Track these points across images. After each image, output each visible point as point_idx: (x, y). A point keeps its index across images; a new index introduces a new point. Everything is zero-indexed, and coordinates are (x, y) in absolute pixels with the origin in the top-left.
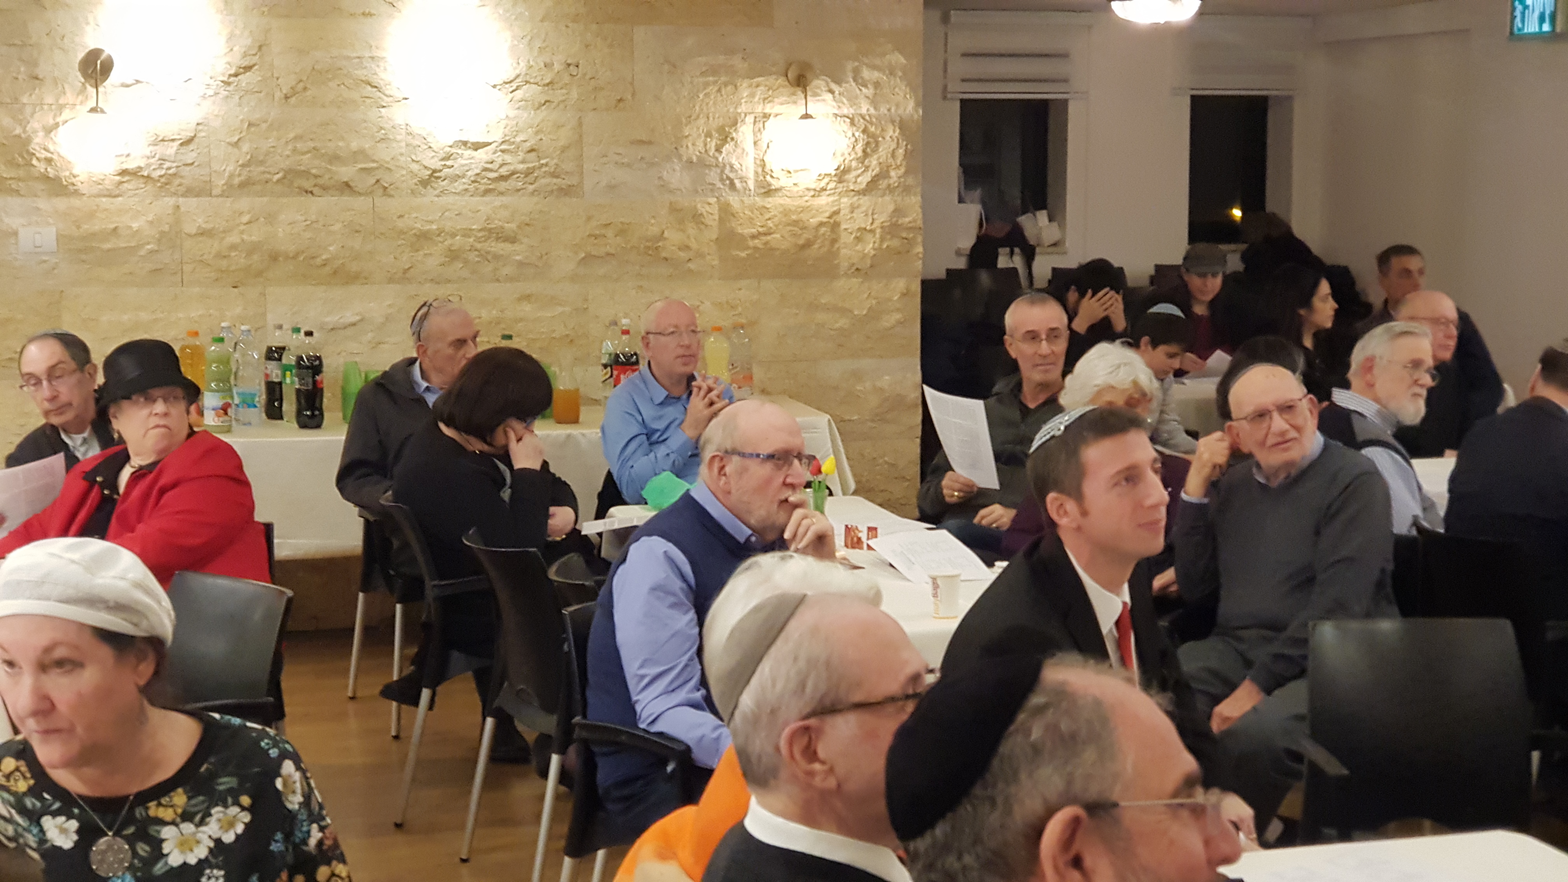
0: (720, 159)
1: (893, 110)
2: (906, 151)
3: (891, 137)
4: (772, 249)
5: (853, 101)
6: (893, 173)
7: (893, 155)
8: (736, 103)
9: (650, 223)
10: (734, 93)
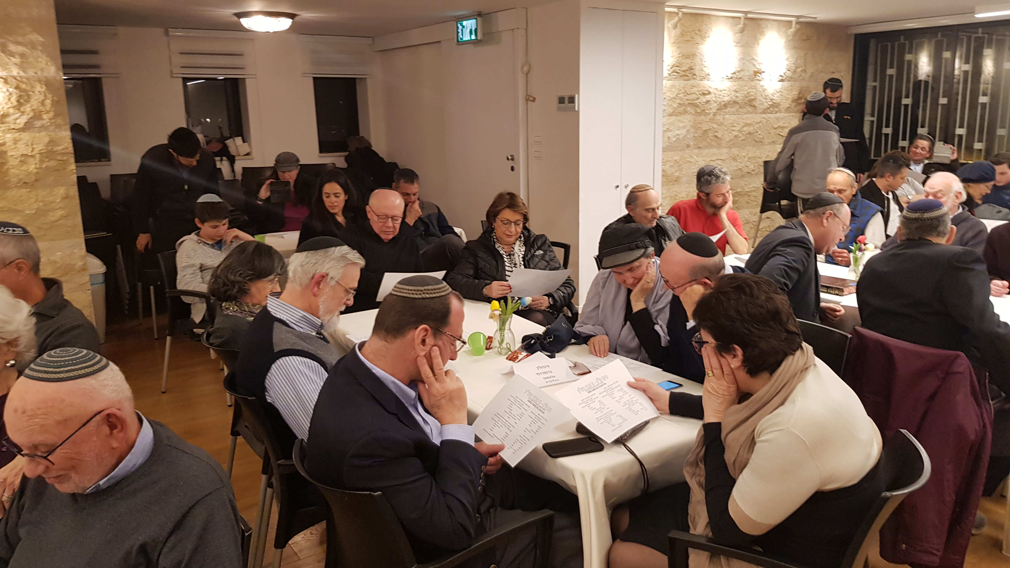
1: (39, 73)
2: (52, 101)
3: (39, 92)
6: (45, 116)
7: (43, 103)
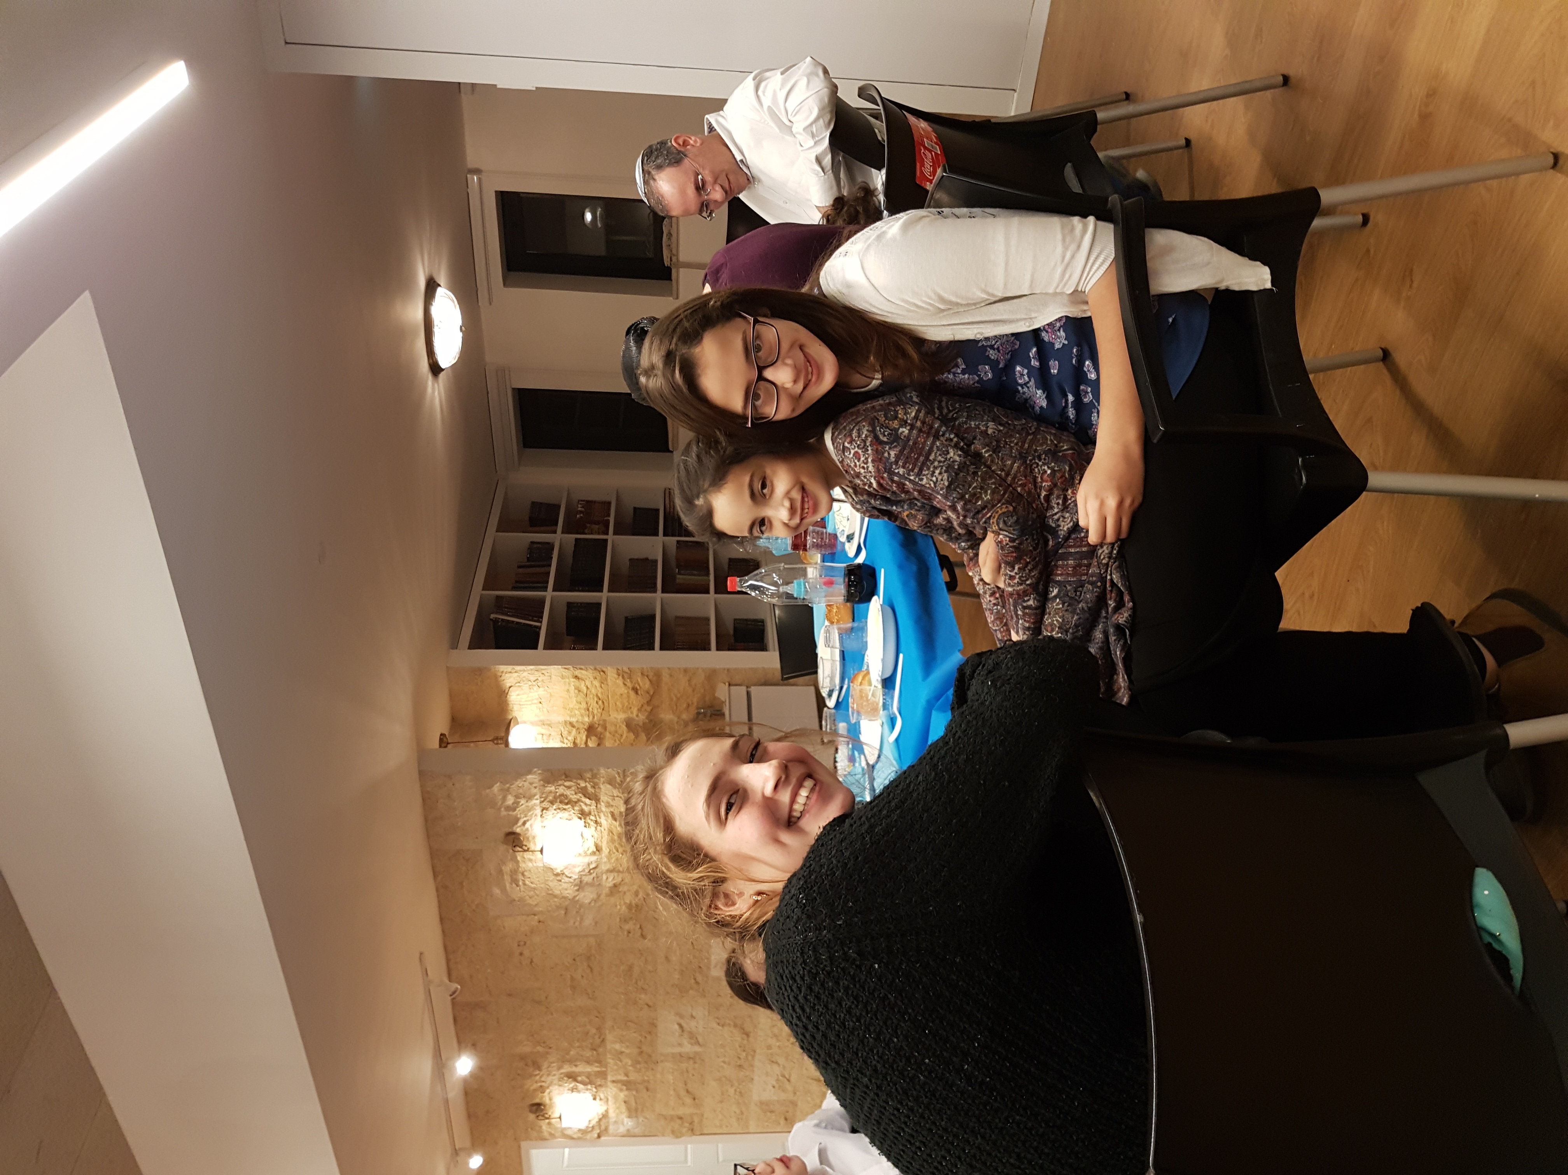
0: (577, 877)
1: (534, 785)
2: (565, 781)
3: (556, 788)
5: (530, 809)
6: (582, 786)
7: (569, 787)
8: (537, 868)
9: (620, 910)
10: (530, 871)
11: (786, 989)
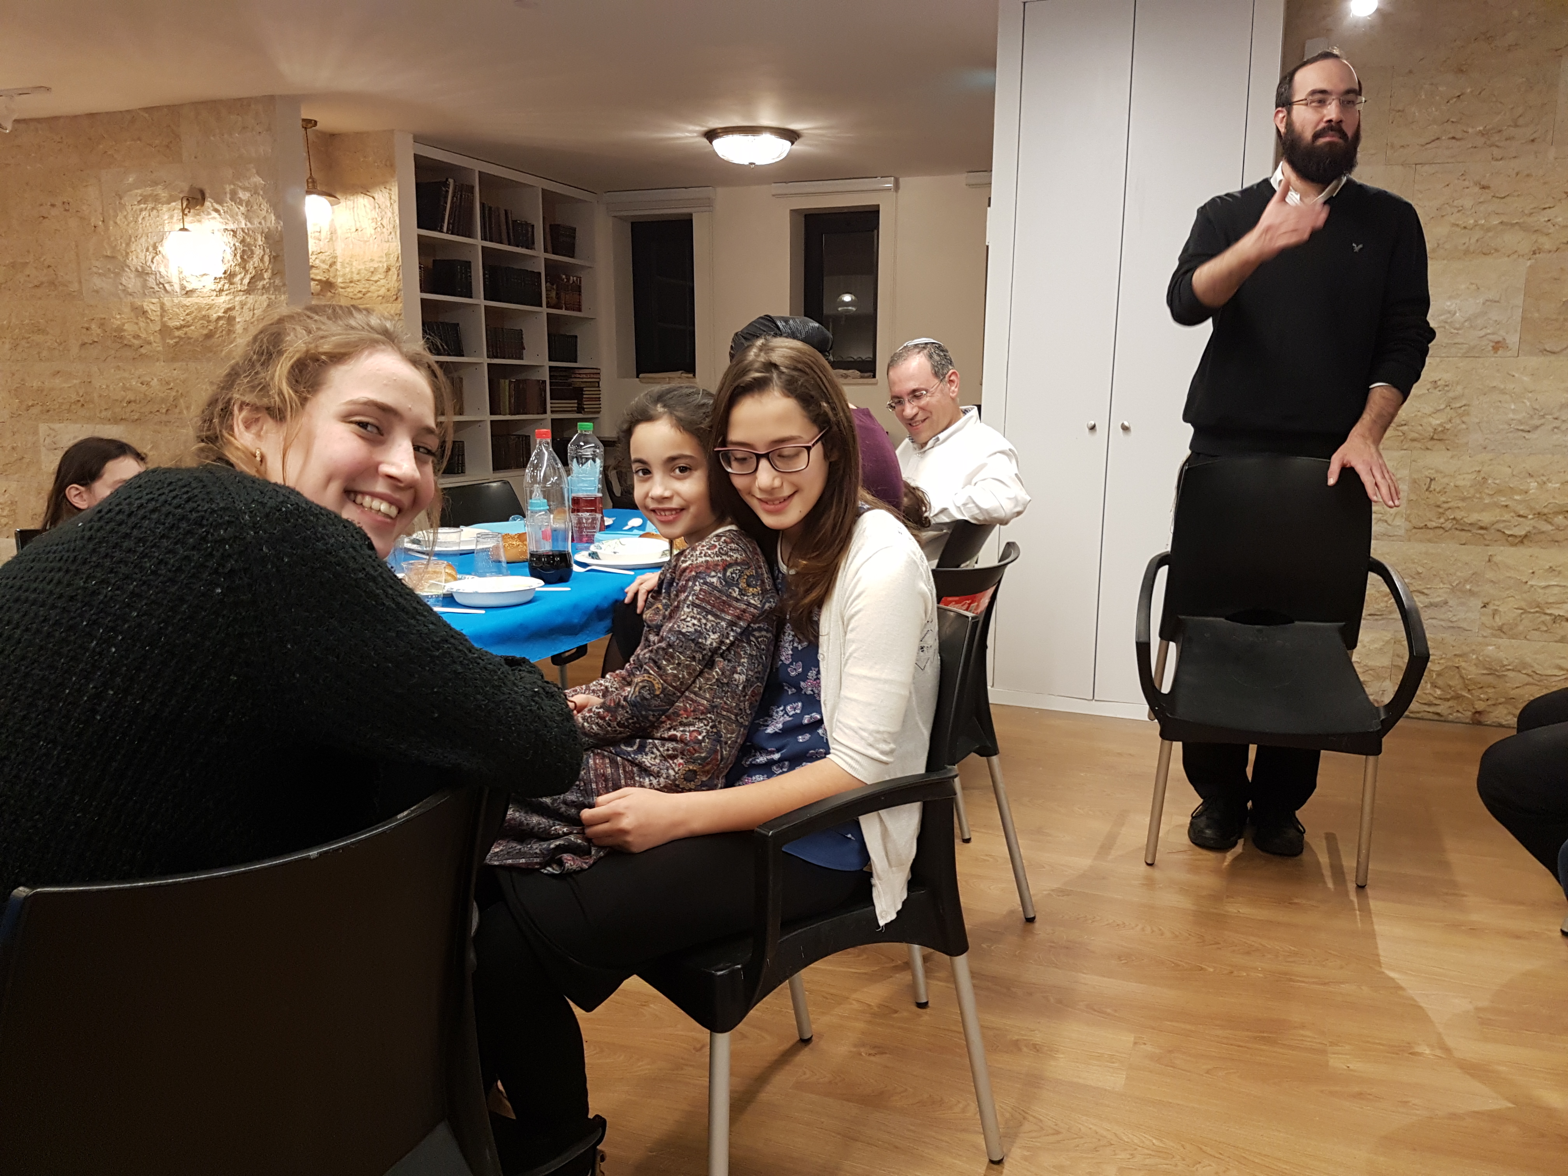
0: (153, 269)
1: (263, 222)
3: (260, 246)
4: (190, 338)
5: (234, 216)
6: (265, 277)
7: (262, 260)
8: (163, 225)
9: (115, 318)
10: (158, 216)
11: (171, 491)
